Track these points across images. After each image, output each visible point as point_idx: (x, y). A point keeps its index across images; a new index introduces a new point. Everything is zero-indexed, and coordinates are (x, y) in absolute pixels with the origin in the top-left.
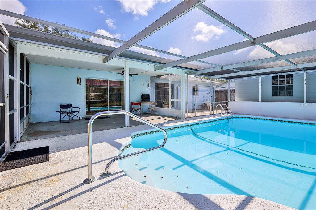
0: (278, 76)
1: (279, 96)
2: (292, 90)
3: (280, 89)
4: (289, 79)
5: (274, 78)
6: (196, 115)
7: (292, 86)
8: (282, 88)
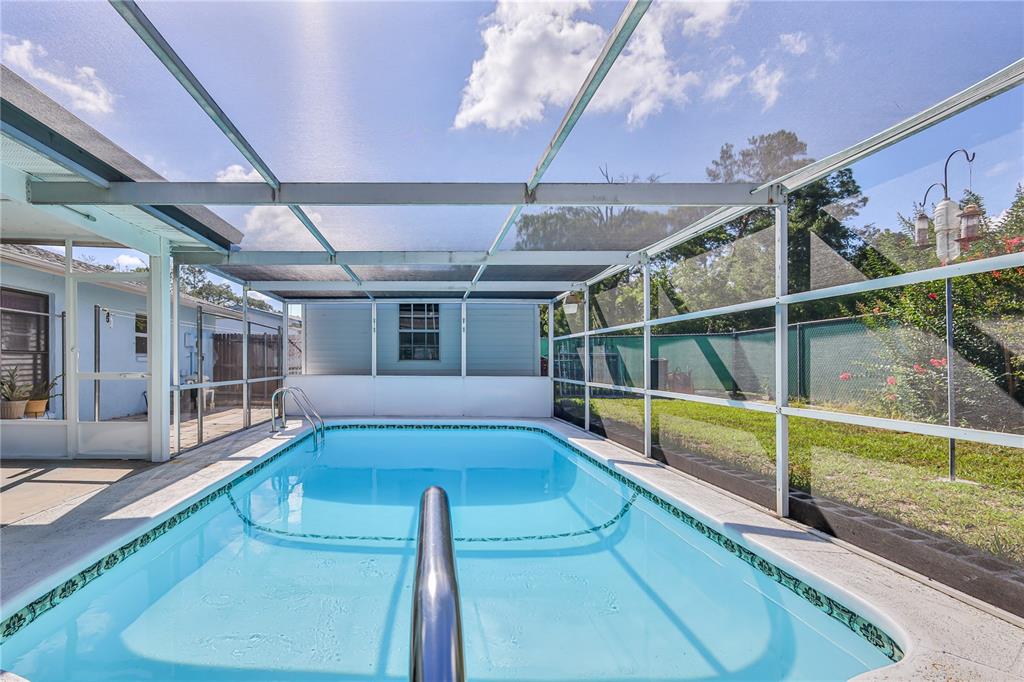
0: (410, 305)
1: (414, 359)
2: (438, 343)
3: (416, 342)
4: (432, 314)
5: (404, 308)
6: (200, 439)
7: (437, 334)
8: (419, 339)
